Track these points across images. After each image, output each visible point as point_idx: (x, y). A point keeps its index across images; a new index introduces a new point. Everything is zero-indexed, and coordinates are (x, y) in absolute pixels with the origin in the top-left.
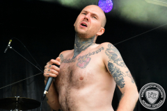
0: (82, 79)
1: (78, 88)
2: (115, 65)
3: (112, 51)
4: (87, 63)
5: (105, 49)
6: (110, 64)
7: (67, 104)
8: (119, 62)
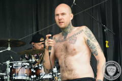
0: (74, 50)
1: (73, 55)
2: (91, 41)
3: (88, 32)
4: (76, 40)
5: (84, 31)
6: (88, 40)
7: (65, 64)
8: (93, 39)
